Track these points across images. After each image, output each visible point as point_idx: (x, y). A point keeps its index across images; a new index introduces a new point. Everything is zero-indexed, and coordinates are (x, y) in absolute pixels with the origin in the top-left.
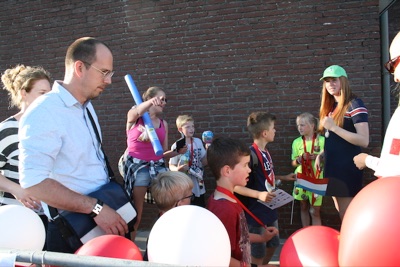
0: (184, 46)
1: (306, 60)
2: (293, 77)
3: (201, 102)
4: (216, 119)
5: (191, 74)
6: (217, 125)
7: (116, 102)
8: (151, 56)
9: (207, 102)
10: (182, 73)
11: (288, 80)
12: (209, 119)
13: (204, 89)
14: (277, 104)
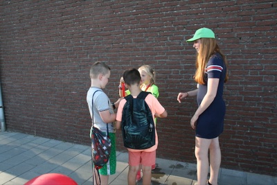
0: (161, 6)
1: (269, 18)
2: (256, 33)
3: (174, 53)
4: (186, 67)
5: (166, 29)
6: (186, 72)
7: (106, 51)
8: (134, 14)
9: (178, 53)
10: (159, 28)
11: (250, 35)
12: (180, 68)
13: (177, 42)
14: (240, 56)
